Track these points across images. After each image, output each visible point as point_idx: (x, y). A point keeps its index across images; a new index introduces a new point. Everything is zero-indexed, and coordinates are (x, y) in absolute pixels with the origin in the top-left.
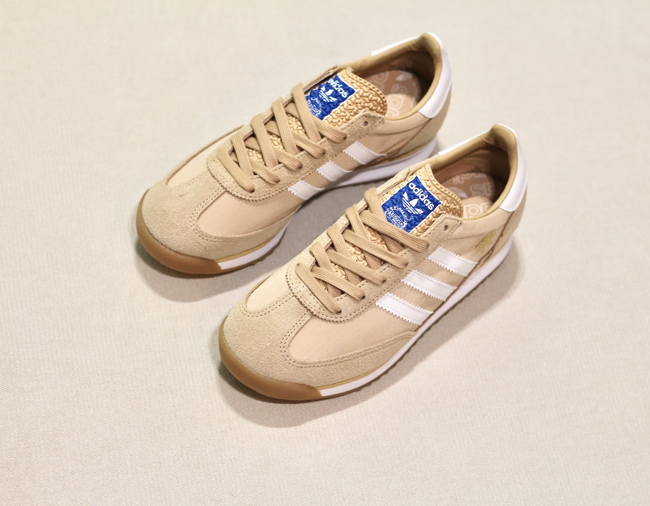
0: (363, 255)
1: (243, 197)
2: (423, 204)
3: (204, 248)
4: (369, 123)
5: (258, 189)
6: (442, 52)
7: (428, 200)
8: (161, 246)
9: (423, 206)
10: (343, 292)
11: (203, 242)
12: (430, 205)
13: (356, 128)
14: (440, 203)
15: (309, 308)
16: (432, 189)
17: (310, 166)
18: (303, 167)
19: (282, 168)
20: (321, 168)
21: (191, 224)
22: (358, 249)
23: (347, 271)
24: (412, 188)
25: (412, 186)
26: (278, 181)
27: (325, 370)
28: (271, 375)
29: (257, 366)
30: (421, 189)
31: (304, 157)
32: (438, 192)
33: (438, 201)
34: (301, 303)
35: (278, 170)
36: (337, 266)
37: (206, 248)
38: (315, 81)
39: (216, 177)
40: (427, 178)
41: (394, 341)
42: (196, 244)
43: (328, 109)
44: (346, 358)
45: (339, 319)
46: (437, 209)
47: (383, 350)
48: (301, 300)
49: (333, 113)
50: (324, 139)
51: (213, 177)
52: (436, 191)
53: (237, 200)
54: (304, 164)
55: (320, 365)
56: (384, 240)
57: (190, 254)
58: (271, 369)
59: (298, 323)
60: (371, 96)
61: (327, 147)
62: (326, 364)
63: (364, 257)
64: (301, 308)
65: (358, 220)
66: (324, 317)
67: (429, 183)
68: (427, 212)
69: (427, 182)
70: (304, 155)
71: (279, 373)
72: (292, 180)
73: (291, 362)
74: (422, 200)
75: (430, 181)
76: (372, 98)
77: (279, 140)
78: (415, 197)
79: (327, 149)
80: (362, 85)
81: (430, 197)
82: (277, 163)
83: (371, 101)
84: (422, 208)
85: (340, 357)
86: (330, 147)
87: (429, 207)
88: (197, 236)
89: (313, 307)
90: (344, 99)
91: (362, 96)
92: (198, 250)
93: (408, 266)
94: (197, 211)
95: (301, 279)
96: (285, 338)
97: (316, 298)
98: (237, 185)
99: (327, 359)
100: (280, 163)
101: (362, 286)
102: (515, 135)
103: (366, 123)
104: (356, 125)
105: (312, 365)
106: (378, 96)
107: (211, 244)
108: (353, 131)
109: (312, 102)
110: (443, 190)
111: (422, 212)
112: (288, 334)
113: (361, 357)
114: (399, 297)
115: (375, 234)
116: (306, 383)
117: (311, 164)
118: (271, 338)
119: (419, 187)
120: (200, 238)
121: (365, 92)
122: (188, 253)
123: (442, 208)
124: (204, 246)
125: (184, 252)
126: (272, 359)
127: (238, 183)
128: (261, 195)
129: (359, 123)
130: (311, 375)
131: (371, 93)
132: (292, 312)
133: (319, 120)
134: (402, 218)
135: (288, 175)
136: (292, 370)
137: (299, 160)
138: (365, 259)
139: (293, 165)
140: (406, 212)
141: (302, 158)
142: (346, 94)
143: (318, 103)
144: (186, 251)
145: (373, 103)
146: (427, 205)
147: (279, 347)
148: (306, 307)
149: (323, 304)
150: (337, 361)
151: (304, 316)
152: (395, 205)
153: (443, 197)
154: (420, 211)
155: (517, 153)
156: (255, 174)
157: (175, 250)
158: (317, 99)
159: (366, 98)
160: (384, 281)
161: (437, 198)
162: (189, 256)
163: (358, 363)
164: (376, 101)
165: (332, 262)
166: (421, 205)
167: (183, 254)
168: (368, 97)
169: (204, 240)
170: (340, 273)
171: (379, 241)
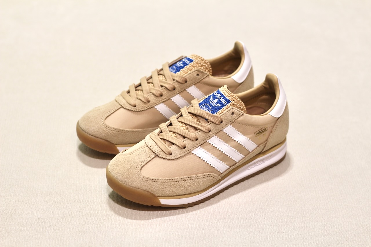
0: (186, 127)
1: (130, 109)
2: (221, 101)
3: (107, 133)
4: (200, 75)
5: (138, 105)
6: (244, 49)
7: (223, 100)
8: (85, 133)
9: (221, 102)
10: (173, 144)
11: (107, 130)
12: (224, 102)
13: (192, 77)
14: (230, 102)
15: (154, 151)
16: (226, 94)
17: (167, 95)
18: (163, 95)
19: (152, 95)
20: (173, 98)
21: (101, 121)
22: (184, 124)
23: (176, 134)
24: (215, 95)
25: (215, 94)
26: (149, 102)
27: (161, 185)
28: (129, 184)
29: (122, 179)
30: (220, 94)
31: (164, 90)
32: (229, 95)
33: (229, 100)
34: (150, 150)
35: (149, 96)
36: (172, 133)
37: (108, 134)
38: (175, 60)
39: (117, 101)
40: (224, 89)
41: (204, 176)
42: (103, 131)
43: (179, 69)
44: (174, 180)
45: (170, 158)
46: (229, 104)
47: (198, 180)
48: (150, 147)
49: (182, 70)
50: (175, 81)
52: (228, 95)
53: (127, 111)
54: (163, 94)
55: (158, 181)
56: (198, 120)
57: (100, 137)
58: (129, 180)
59: (148, 159)
60: (202, 63)
61: (177, 85)
62: (162, 182)
63: (187, 128)
64: (150, 151)
65: (185, 111)
66: (162, 156)
67: (224, 91)
68: (223, 105)
69: (223, 91)
70: (164, 89)
71: (134, 182)
72: (156, 102)
73: (141, 177)
74: (220, 99)
75: (225, 91)
76: (202, 64)
77: (152, 85)
78: (217, 98)
79: (176, 86)
80: (197, 58)
81: (224, 98)
82: (149, 93)
83: (202, 66)
84: (220, 104)
85: (170, 179)
86: (178, 85)
87: (224, 103)
88: (104, 127)
89: (156, 151)
90: (187, 65)
91: (197, 63)
92: (104, 134)
93: (211, 132)
94: (105, 115)
95: (152, 138)
96: (139, 165)
97: (158, 147)
98: (127, 103)
99: (162, 178)
100: (150, 93)
101: (184, 141)
102: (278, 77)
103: (198, 75)
104: (192, 75)
105: (153, 181)
106: (206, 63)
107: (111, 132)
108: (191, 78)
109: (172, 68)
110: (232, 95)
111: (220, 105)
112: (141, 164)
113: (184, 181)
114: (206, 151)
115: (194, 117)
116: (150, 191)
117: (168, 94)
118: (131, 165)
119: (219, 94)
120: (105, 128)
121: (198, 61)
122: (98, 136)
123: (231, 105)
124: (107, 132)
125: (96, 135)
126: (131, 175)
128: (140, 108)
129: (194, 74)
130: (153, 186)
131: (202, 62)
132: (144, 153)
133: (174, 74)
134: (209, 109)
135: (154, 99)
136: (142, 182)
137: (161, 91)
138: (187, 129)
139: (157, 93)
140: (211, 105)
141: (162, 90)
142: (189, 62)
143: (175, 68)
144: (97, 135)
145: (204, 67)
146: (223, 102)
147: (135, 169)
148: (152, 151)
149: (162, 150)
150: (168, 180)
151: (151, 156)
152: (206, 103)
153: (232, 99)
154: (219, 105)
155: (279, 87)
156: (137, 98)
157: (92, 134)
158: (174, 66)
159: (199, 64)
160: (197, 140)
161: (228, 99)
162: (99, 138)
163: (182, 185)
164: (205, 66)
165: (169, 131)
166: (219, 102)
167: (96, 137)
168: (200, 63)
169: (107, 129)
170: (173, 135)
171: (196, 120)
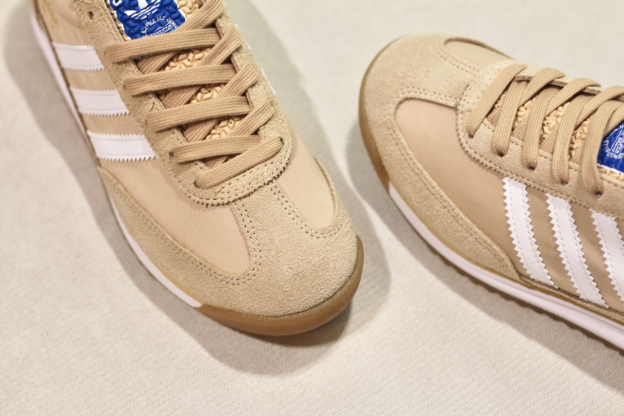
45: (463, 140)
51: (249, 195)
66: (460, 122)
98: (270, 161)
127: (267, 160)
133: (184, 25)
143: (154, 22)
156: (256, 133)
158: (148, 24)
